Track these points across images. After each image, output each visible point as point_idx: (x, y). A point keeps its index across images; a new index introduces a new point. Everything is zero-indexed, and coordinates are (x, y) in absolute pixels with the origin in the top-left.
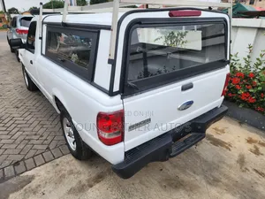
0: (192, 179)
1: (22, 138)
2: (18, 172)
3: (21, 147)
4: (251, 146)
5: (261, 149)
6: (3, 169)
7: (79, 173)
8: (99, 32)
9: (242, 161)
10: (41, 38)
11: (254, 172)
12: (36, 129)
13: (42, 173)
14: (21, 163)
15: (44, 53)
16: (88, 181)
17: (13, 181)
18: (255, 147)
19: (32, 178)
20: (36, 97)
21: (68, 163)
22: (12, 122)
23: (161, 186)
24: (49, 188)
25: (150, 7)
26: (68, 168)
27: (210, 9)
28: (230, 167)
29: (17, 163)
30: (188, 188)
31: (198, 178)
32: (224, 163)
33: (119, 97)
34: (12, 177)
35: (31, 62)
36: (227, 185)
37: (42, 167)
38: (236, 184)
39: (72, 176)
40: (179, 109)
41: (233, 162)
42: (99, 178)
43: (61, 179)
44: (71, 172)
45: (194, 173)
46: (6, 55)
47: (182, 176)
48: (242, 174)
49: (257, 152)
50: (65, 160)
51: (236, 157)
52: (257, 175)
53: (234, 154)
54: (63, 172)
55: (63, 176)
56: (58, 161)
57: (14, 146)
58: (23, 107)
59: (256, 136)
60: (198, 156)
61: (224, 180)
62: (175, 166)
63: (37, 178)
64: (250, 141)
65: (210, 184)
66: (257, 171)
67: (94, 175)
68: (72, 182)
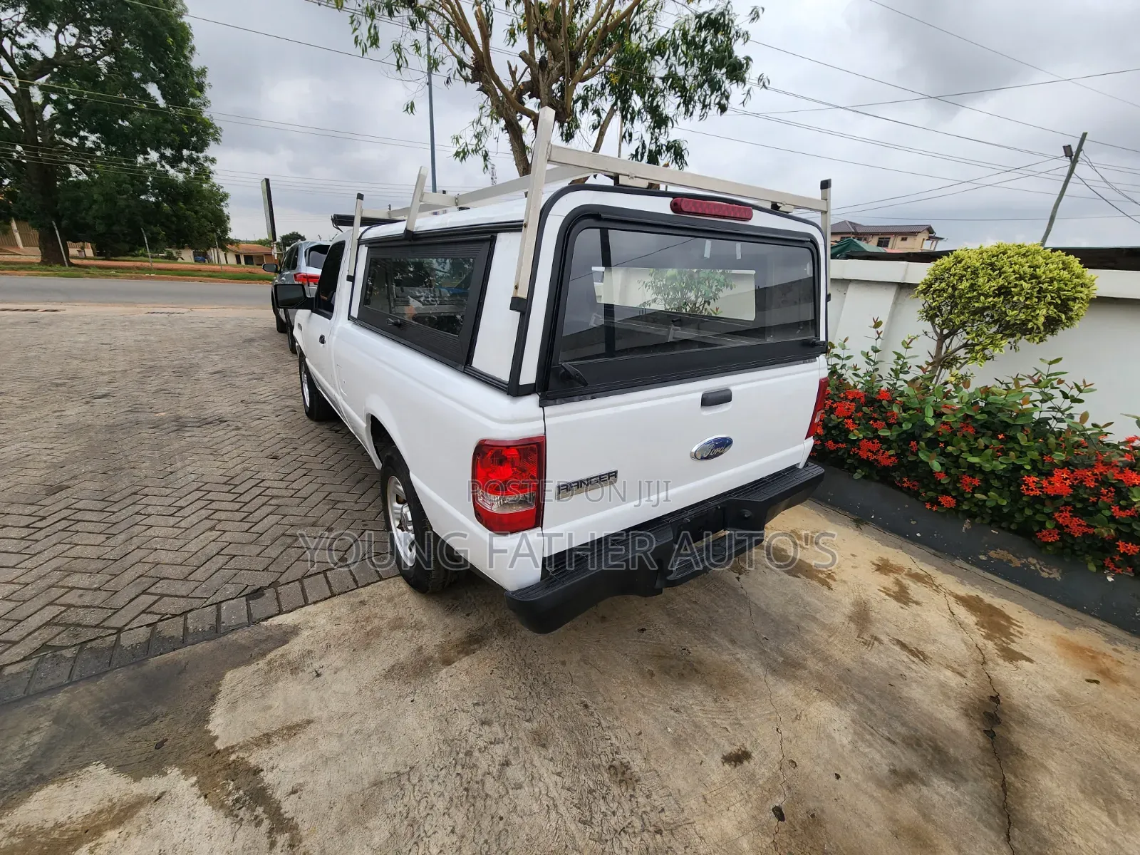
0: (725, 657)
1: (278, 530)
2: (256, 616)
3: (273, 552)
4: (888, 581)
5: (915, 590)
6: (218, 604)
7: (418, 627)
8: (492, 241)
9: (862, 616)
10: (351, 279)
11: (897, 648)
12: (316, 512)
13: (321, 620)
14: (269, 593)
15: (355, 313)
16: (441, 648)
17: (241, 637)
18: (898, 583)
19: (294, 631)
20: (327, 435)
21: (390, 599)
22: (257, 491)
23: (641, 672)
24: (335, 659)
25: (623, 180)
26: (390, 613)
27: (775, 209)
28: (832, 631)
29: (258, 593)
30: (715, 682)
31: (742, 655)
32: (814, 619)
33: (533, 400)
34: (240, 626)
35: (322, 340)
36: (820, 678)
37: (320, 605)
38: (846, 676)
39: (398, 634)
40: (694, 456)
41: (838, 619)
42: (472, 643)
43: (368, 639)
44: (397, 624)
45: (733, 642)
46: (262, 338)
47: (700, 650)
48: (863, 649)
49: (902, 596)
50: (385, 593)
51: (847, 606)
52: (904, 656)
53: (842, 599)
54: (376, 622)
55: (376, 633)
56: (364, 593)
57: (255, 550)
58: (289, 458)
59: (900, 557)
60: (744, 599)
61: (814, 664)
62: (680, 623)
63: (305, 633)
64: (883, 567)
65: (774, 672)
66: (903, 646)
67: (458, 635)
68: (399, 649)
